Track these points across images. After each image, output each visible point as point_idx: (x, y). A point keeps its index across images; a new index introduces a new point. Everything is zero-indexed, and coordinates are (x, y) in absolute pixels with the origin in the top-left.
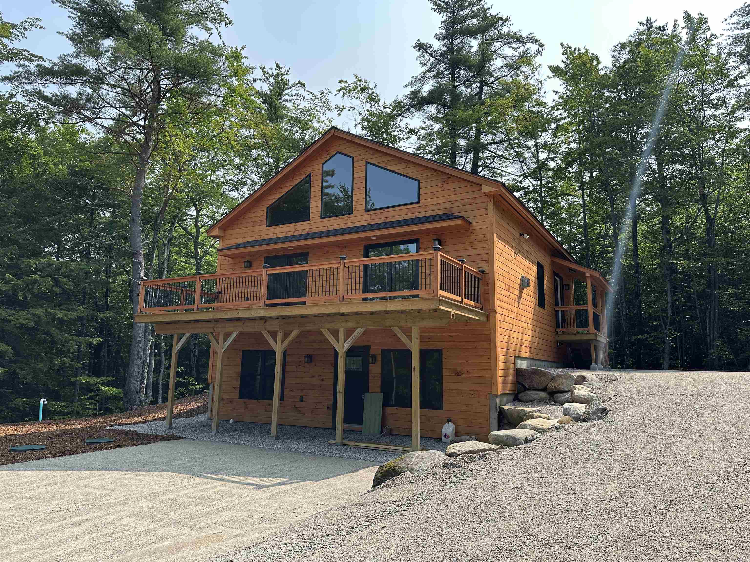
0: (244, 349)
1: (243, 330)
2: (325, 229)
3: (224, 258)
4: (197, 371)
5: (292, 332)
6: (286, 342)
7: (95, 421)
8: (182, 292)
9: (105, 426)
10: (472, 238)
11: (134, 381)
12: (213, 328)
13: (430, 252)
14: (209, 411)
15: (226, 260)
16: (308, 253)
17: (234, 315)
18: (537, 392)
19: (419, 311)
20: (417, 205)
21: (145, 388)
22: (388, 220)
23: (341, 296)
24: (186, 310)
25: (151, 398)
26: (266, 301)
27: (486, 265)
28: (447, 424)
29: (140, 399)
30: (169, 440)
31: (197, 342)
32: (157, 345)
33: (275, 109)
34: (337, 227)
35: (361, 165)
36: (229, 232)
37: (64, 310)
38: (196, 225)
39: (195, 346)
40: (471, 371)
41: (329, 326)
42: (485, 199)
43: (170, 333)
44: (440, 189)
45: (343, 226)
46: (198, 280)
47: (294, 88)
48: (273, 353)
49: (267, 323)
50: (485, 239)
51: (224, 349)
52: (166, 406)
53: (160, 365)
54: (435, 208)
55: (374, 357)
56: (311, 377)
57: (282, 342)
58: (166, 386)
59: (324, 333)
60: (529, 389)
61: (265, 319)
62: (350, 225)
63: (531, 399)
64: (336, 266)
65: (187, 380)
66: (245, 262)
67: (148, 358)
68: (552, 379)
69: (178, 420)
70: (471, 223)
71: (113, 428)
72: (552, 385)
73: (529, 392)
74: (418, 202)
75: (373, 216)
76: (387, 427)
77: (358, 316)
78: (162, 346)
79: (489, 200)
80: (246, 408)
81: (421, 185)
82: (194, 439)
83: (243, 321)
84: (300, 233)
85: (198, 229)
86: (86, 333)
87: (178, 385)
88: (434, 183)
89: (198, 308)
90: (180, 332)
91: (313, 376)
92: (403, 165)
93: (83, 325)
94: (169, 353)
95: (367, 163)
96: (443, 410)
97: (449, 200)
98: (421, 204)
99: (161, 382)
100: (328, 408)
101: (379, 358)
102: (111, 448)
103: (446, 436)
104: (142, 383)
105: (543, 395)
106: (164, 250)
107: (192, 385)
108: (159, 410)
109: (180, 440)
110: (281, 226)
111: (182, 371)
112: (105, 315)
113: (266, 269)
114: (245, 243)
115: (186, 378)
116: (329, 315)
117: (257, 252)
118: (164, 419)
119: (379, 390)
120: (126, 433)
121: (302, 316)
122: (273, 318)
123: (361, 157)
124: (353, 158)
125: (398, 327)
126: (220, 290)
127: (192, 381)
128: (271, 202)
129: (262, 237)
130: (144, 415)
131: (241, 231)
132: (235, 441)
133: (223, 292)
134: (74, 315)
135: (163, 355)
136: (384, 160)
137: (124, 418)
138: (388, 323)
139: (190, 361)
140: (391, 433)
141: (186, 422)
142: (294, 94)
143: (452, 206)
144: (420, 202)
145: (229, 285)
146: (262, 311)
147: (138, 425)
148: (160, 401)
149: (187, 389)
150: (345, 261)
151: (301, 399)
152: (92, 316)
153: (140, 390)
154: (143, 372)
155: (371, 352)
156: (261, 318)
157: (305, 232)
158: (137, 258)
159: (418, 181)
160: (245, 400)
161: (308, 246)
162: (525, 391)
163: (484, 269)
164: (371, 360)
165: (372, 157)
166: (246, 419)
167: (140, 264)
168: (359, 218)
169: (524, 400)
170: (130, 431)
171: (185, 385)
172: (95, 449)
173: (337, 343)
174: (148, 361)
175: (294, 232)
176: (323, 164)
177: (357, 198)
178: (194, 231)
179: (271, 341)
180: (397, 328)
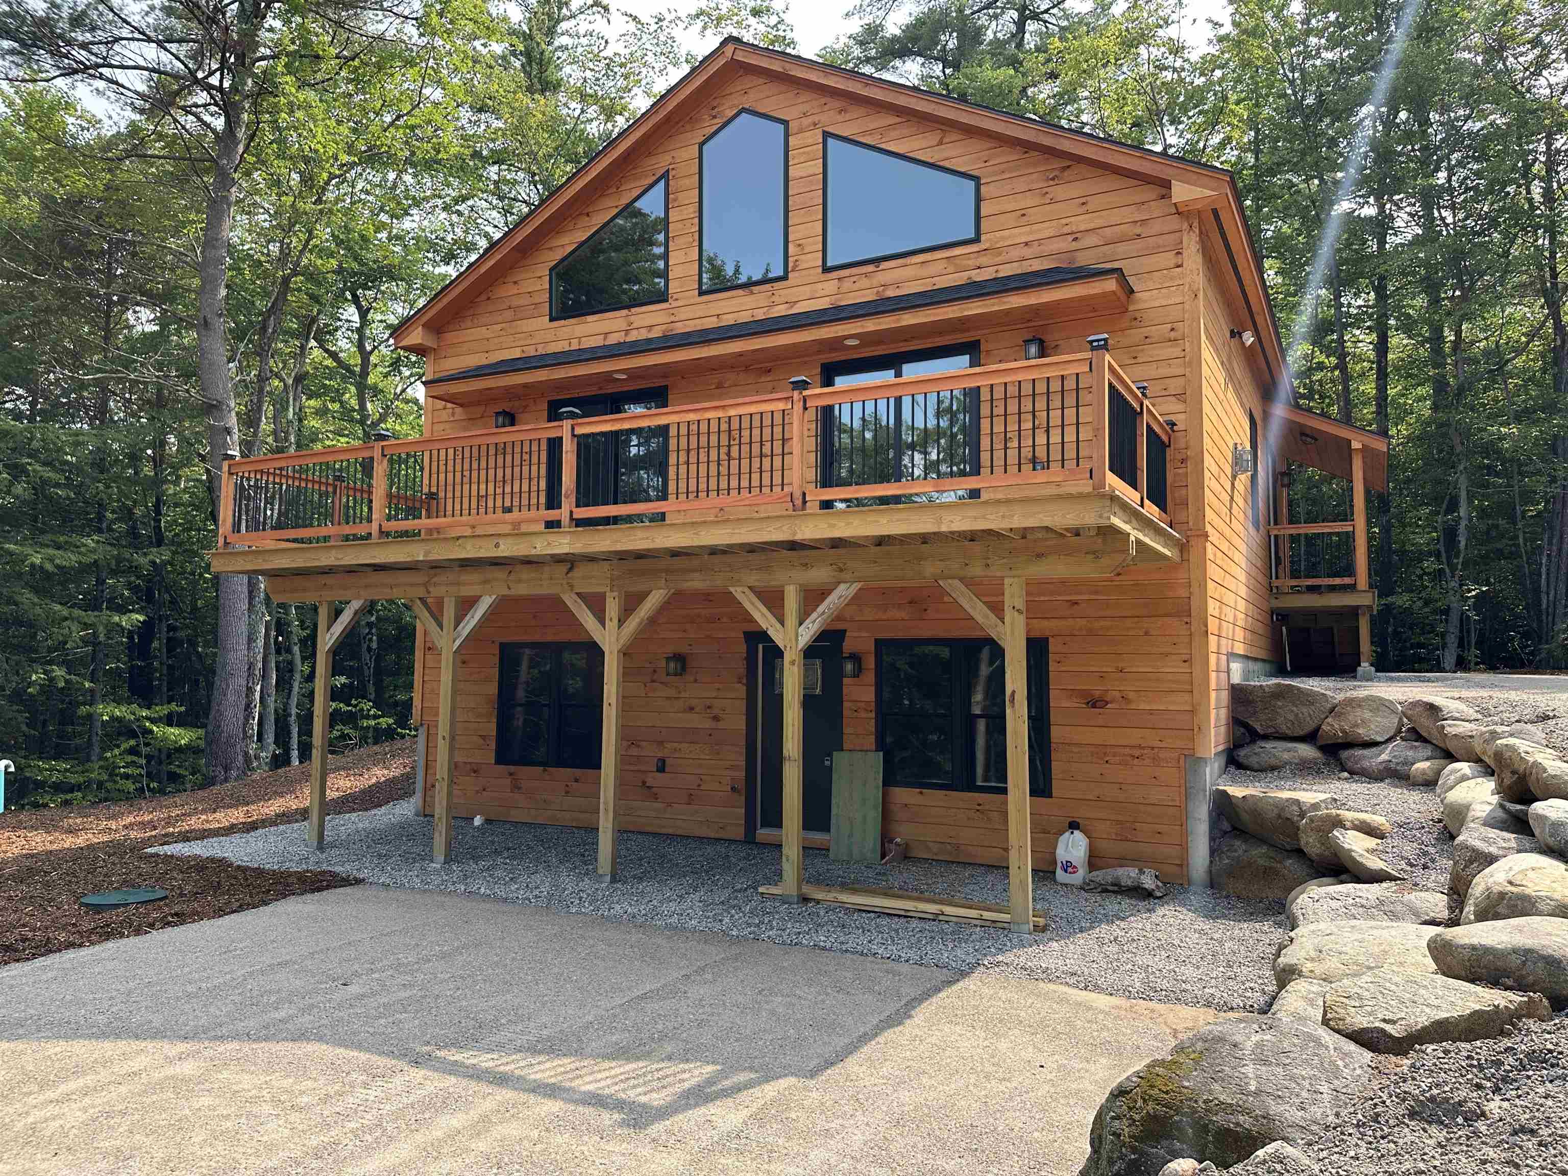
0: (504, 640)
1: (506, 592)
2: (711, 323)
3: (440, 404)
4: (379, 685)
5: (647, 594)
6: (633, 623)
7: (130, 819)
8: (335, 492)
9: (149, 842)
10: (1136, 335)
11: (229, 713)
12: (425, 585)
13: (1079, 356)
14: (419, 795)
15: (447, 411)
16: (666, 388)
17: (486, 551)
18: (1290, 745)
19: (1025, 533)
20: (974, 248)
21: (256, 728)
22: (890, 293)
23: (798, 495)
24: (347, 538)
25: (272, 747)
26: (575, 510)
27: (1180, 407)
28: (1067, 834)
29: (246, 754)
30: (319, 890)
31: (373, 619)
32: (281, 626)
33: (540, 64)
34: (745, 317)
35: (810, 141)
36: (450, 337)
37: (48, 546)
38: (361, 346)
39: (371, 629)
40: (1131, 695)
41: (754, 579)
42: (1174, 223)
43: (310, 598)
44: (1037, 201)
45: (760, 315)
46: (377, 454)
47: (582, 17)
48: (594, 652)
49: (577, 573)
50: (1173, 335)
51: (458, 643)
52: (307, 777)
53: (291, 671)
54: (1027, 252)
55: (856, 658)
56: (684, 711)
57: (621, 622)
58: (306, 720)
59: (739, 596)
60: (1265, 737)
61: (569, 561)
62: (780, 310)
63: (1273, 761)
64: (781, 406)
65: (355, 706)
66: (498, 414)
67: (260, 657)
68: (1332, 710)
69: (340, 819)
70: (1132, 291)
71: (168, 849)
72: (1332, 727)
73: (1269, 745)
74: (977, 240)
75: (847, 285)
76: (898, 840)
77: (841, 551)
78: (294, 630)
79: (1185, 226)
80: (516, 787)
81: (983, 189)
82: (386, 886)
83: (509, 568)
84: (643, 335)
85: (365, 356)
86: (111, 601)
87: (334, 718)
88: (1021, 185)
89: (381, 532)
90: (337, 595)
91: (692, 709)
92: (932, 138)
93: (101, 582)
94: (309, 644)
95: (826, 135)
96: (1051, 796)
97: (1066, 230)
98: (982, 246)
99: (294, 711)
100: (733, 789)
101: (870, 662)
102: (152, 926)
103: (1068, 867)
104: (248, 715)
105: (1306, 751)
106: (288, 402)
107: (368, 717)
108: (289, 787)
109: (348, 890)
110: (590, 318)
111: (343, 685)
112: (151, 557)
113: (570, 422)
114: (497, 363)
115: (353, 702)
116: (751, 548)
117: (525, 386)
118: (304, 814)
119: (870, 741)
120: (201, 866)
121: (675, 553)
122: (591, 559)
123: (806, 121)
124: (785, 123)
125: (961, 579)
126: (434, 490)
127: (369, 710)
128: (558, 255)
129: (540, 347)
130: (253, 803)
131: (483, 332)
132: (500, 891)
133: (442, 495)
134: (69, 559)
135: (296, 649)
136: (872, 126)
137: (204, 811)
138: (930, 569)
139: (360, 659)
140: (906, 856)
141: (361, 825)
142: (582, 32)
143: (1075, 246)
144: (983, 238)
145: (458, 475)
146: (566, 540)
147: (236, 838)
148: (295, 753)
149: (355, 728)
150: (806, 393)
151: (661, 767)
152: (119, 560)
153: (245, 732)
154: (250, 691)
155: (848, 646)
156: (558, 559)
157: (656, 333)
158: (222, 419)
159: (976, 179)
160: (512, 768)
161: (666, 370)
162: (1253, 741)
163: (1173, 418)
164: (849, 667)
165: (840, 118)
166: (517, 815)
167: (229, 433)
168: (806, 291)
169: (1256, 766)
170: (212, 860)
171: (351, 719)
172: (107, 933)
173: (778, 626)
174: (260, 665)
175: (627, 332)
176: (701, 145)
177: (799, 235)
178: (355, 361)
179: (588, 621)
180: (956, 582)
